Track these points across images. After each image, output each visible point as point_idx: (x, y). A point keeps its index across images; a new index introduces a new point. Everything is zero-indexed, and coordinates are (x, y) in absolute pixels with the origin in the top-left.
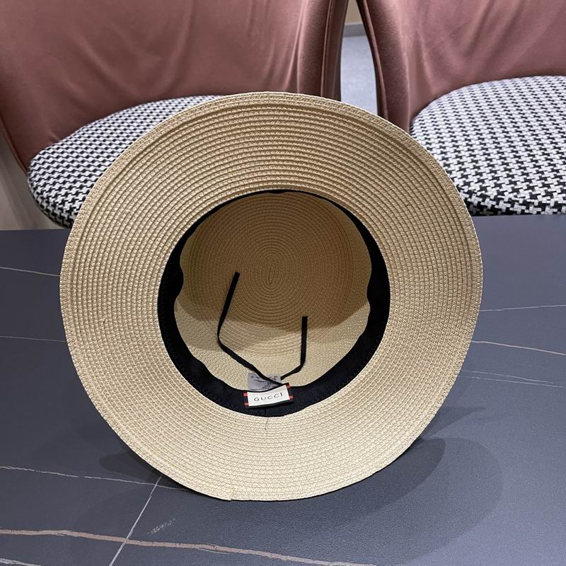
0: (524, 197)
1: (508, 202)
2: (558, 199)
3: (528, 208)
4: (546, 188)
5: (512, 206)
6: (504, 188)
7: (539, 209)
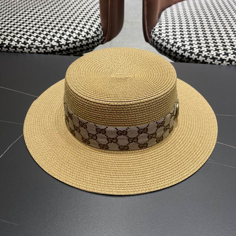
0: (213, 55)
1: (204, 57)
2: (230, 57)
3: (214, 61)
4: (225, 51)
5: (206, 59)
6: (203, 49)
7: (220, 62)
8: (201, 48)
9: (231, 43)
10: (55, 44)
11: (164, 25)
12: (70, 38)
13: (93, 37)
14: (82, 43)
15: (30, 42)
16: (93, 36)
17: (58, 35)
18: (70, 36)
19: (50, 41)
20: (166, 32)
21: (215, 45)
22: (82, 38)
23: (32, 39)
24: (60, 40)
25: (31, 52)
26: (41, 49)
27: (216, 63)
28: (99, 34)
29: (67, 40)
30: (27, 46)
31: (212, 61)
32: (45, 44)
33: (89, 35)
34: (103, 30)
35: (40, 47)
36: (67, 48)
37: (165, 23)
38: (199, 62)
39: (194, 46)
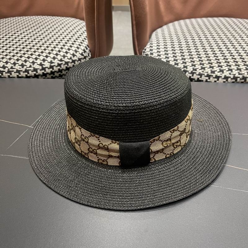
0: (208, 72)
1: (199, 75)
2: (226, 74)
3: (209, 79)
4: (220, 68)
5: (201, 77)
6: (197, 67)
7: (216, 80)
8: (195, 65)
9: (225, 60)
10: (38, 68)
11: (155, 45)
12: (54, 60)
13: (80, 59)
14: (68, 65)
15: (9, 66)
17: (41, 58)
18: (54, 58)
19: (32, 64)
20: (158, 52)
21: (209, 62)
22: (68, 60)
23: (12, 63)
24: (43, 63)
25: (11, 76)
26: (22, 73)
27: (211, 81)
28: (86, 56)
29: (51, 62)
30: (6, 70)
31: (207, 79)
32: (27, 67)
33: (75, 57)
34: (90, 52)
35: (21, 71)
36: (51, 71)
37: (156, 42)
38: (194, 80)
39: (188, 64)
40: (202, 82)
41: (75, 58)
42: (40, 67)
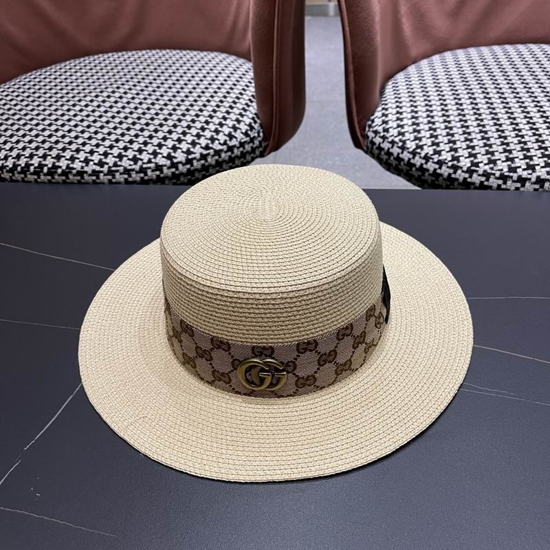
0: (502, 170)
1: (483, 175)
2: (540, 174)
3: (505, 183)
4: (527, 161)
5: (487, 180)
7: (518, 185)
8: (475, 156)
9: (540, 144)
10: (164, 163)
11: (392, 111)
12: (194, 148)
13: (242, 144)
14: (220, 157)
15: (110, 160)
16: (242, 141)
17: (170, 143)
18: (194, 144)
19: (152, 157)
21: (504, 149)
22: (219, 147)
23: (116, 155)
24: (173, 154)
25: (114, 180)
26: (134, 174)
27: (509, 188)
28: (254, 137)
29: (188, 152)
30: (105, 169)
31: (500, 183)
32: (144, 163)
33: (234, 140)
34: (262, 128)
35: (133, 170)
36: (189, 170)
37: (394, 106)
38: (472, 186)
39: (460, 152)
40: (489, 191)
41: (234, 142)
42: (168, 163)
